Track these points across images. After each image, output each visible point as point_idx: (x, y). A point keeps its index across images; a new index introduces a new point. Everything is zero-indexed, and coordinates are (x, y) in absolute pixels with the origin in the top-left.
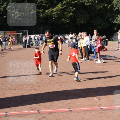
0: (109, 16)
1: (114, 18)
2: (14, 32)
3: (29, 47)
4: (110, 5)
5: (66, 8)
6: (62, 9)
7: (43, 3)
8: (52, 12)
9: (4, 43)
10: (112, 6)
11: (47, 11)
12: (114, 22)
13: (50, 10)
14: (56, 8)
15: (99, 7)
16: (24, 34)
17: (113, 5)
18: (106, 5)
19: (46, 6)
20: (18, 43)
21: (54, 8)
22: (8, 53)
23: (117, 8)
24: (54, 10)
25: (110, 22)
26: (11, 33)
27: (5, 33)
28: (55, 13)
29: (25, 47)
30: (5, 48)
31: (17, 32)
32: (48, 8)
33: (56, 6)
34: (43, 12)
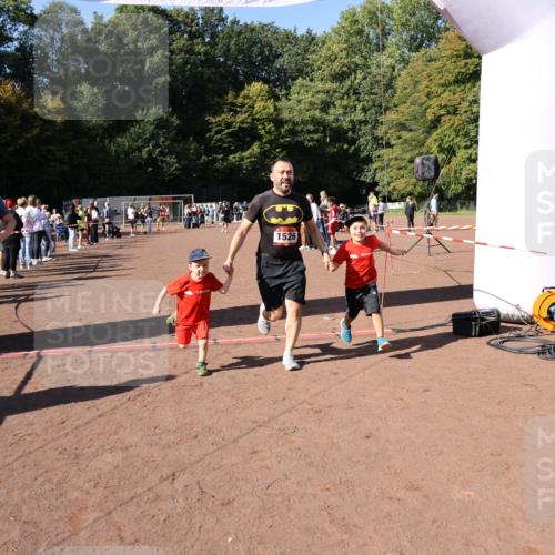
0: (351, 168)
1: (361, 171)
2: (167, 199)
3: (196, 226)
4: (353, 148)
5: (269, 151)
6: (260, 154)
7: (224, 142)
8: (242, 159)
9: (148, 219)
10: (358, 149)
11: (231, 157)
12: (362, 178)
13: (237, 155)
14: (250, 150)
15: (332, 150)
16: (188, 201)
17: (359, 147)
18: (346, 146)
19: (229, 147)
20: (175, 220)
21: (244, 150)
22: (157, 237)
23: (365, 153)
24: (246, 154)
25: (354, 180)
27: (150, 199)
28: (247, 161)
29: (189, 227)
30: (150, 229)
31: (174, 198)
32: (234, 152)
33: (249, 147)
34: (224, 159)
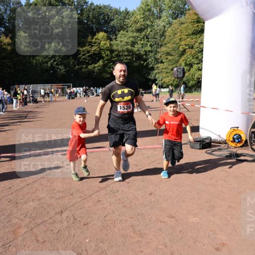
0: (145, 72)
1: (149, 74)
2: (59, 86)
3: (73, 98)
4: (145, 63)
5: (107, 64)
6: (103, 65)
7: (86, 60)
8: (95, 67)
9: (51, 95)
10: (148, 64)
11: (89, 67)
12: (150, 77)
13: (92, 66)
14: (98, 64)
15: (136, 64)
16: (69, 87)
17: (149, 63)
18: (142, 62)
19: (89, 62)
20: (63, 95)
21: (96, 64)
23: (151, 66)
24: (96, 65)
25: (146, 78)
26: (57, 86)
27: (52, 86)
28: (96, 68)
29: (70, 99)
30: (51, 100)
31: (63, 85)
32: (91, 64)
33: (98, 62)
34: (86, 68)
